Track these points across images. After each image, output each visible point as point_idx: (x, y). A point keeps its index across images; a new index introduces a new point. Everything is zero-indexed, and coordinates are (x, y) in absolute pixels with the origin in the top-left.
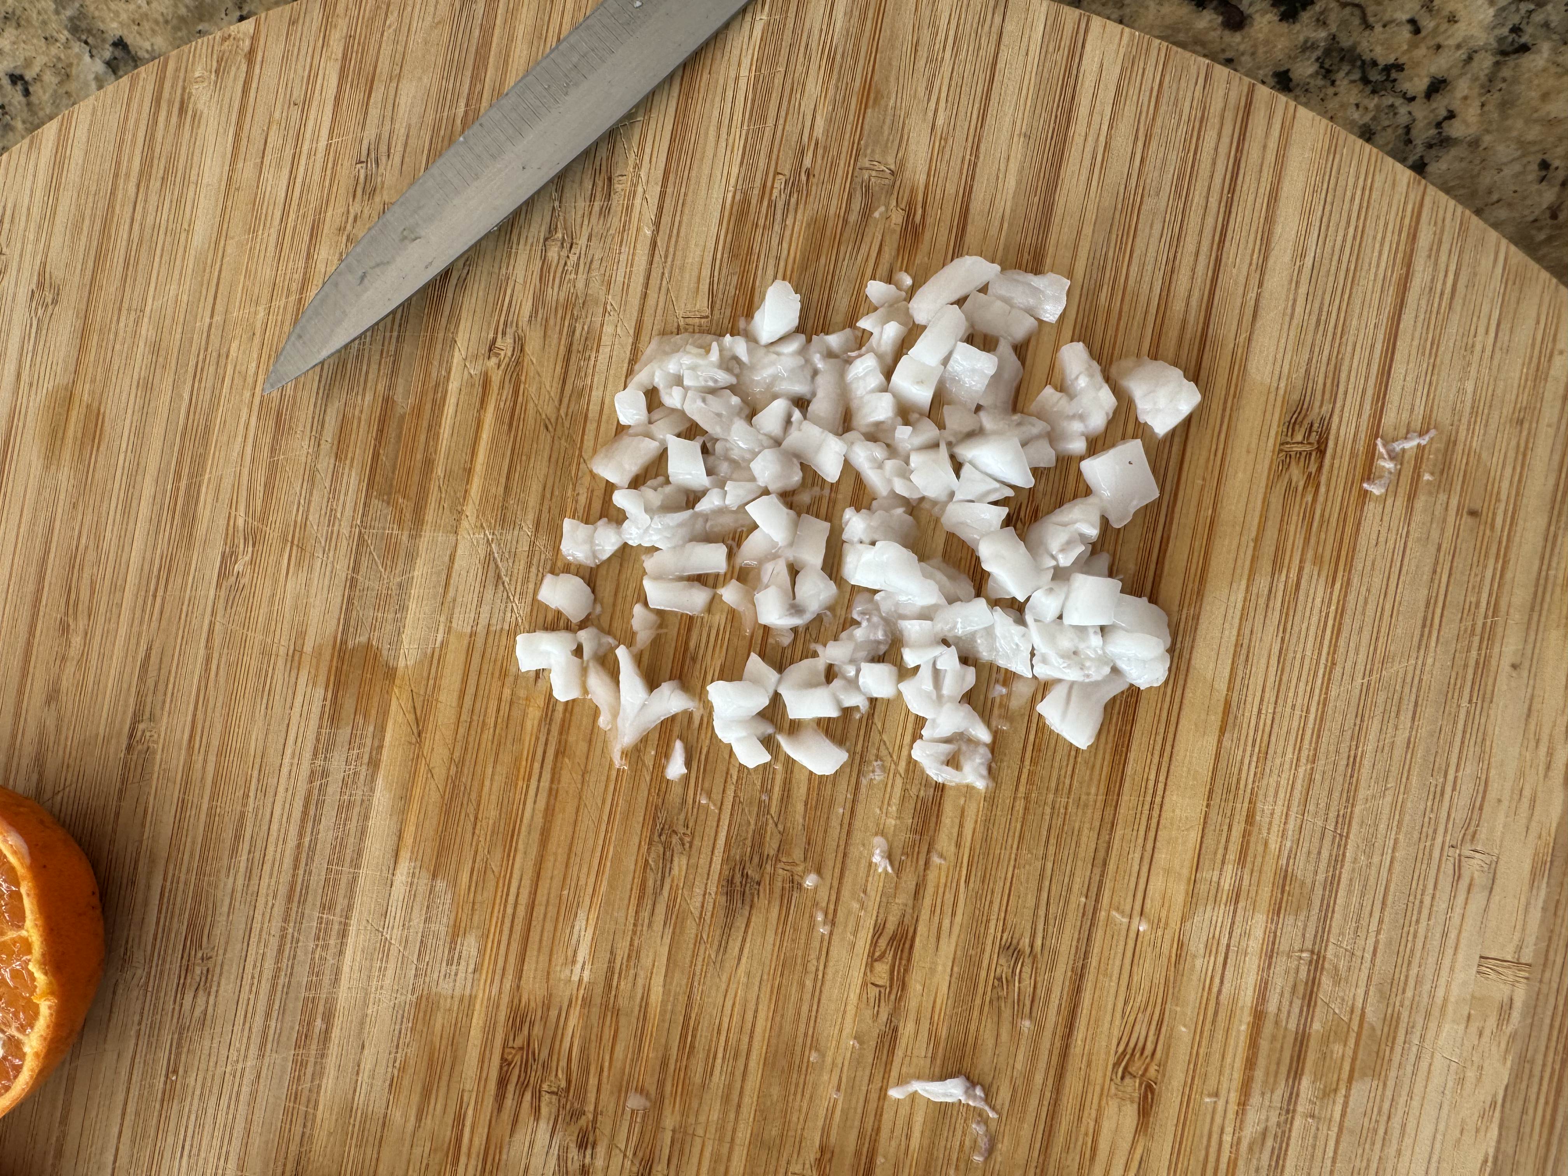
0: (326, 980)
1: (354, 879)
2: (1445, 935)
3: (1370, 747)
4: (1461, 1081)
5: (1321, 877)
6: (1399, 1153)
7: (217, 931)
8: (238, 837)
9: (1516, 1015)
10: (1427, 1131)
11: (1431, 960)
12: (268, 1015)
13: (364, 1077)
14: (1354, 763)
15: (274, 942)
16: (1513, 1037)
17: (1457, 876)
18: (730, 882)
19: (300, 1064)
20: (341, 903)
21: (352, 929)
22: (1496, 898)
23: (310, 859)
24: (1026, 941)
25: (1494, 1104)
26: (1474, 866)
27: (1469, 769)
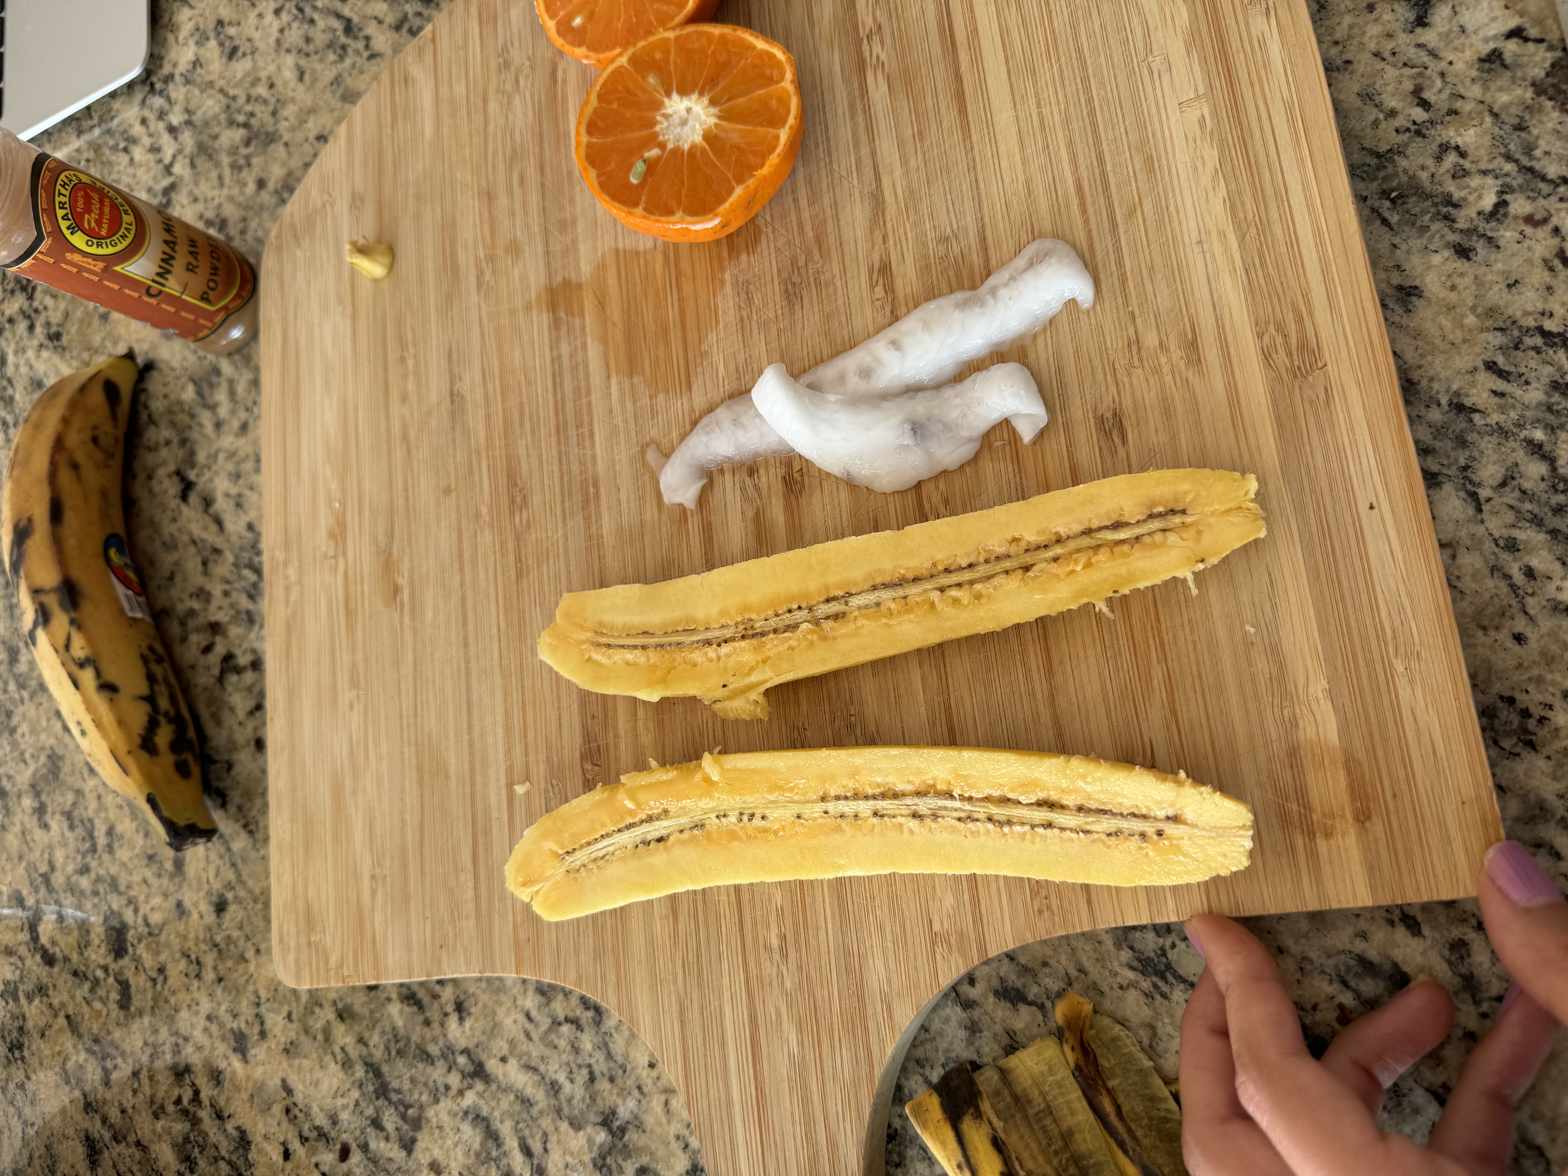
0: (590, 467)
1: (590, 403)
2: (1157, 105)
3: (1084, 38)
4: (1196, 169)
5: (1085, 112)
6: (1180, 223)
7: (524, 472)
8: (522, 415)
9: (1208, 121)
10: (1189, 204)
11: (1156, 119)
12: (563, 502)
13: (624, 506)
14: (1079, 51)
15: (556, 461)
16: (1212, 133)
17: (1151, 73)
18: (787, 291)
19: (587, 519)
20: (586, 419)
21: (596, 431)
22: (1174, 73)
23: (563, 405)
24: (948, 229)
25: (1216, 171)
26: (1157, 63)
27: (1136, 21)
